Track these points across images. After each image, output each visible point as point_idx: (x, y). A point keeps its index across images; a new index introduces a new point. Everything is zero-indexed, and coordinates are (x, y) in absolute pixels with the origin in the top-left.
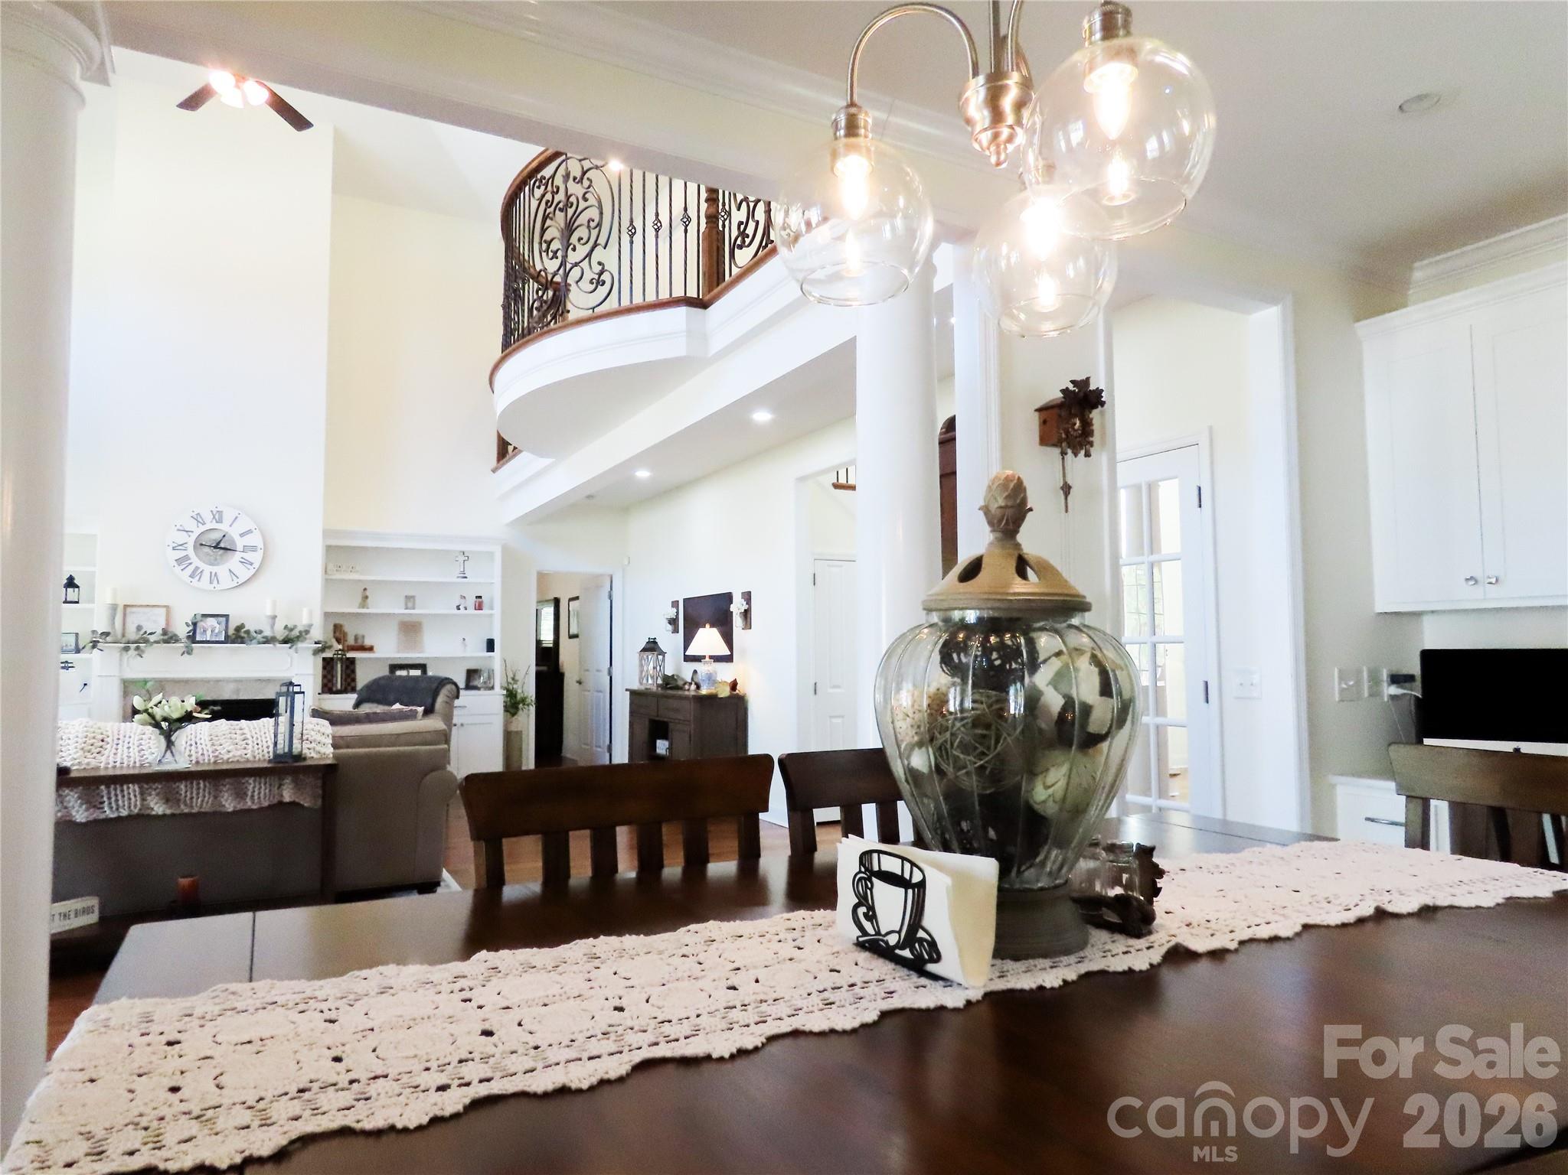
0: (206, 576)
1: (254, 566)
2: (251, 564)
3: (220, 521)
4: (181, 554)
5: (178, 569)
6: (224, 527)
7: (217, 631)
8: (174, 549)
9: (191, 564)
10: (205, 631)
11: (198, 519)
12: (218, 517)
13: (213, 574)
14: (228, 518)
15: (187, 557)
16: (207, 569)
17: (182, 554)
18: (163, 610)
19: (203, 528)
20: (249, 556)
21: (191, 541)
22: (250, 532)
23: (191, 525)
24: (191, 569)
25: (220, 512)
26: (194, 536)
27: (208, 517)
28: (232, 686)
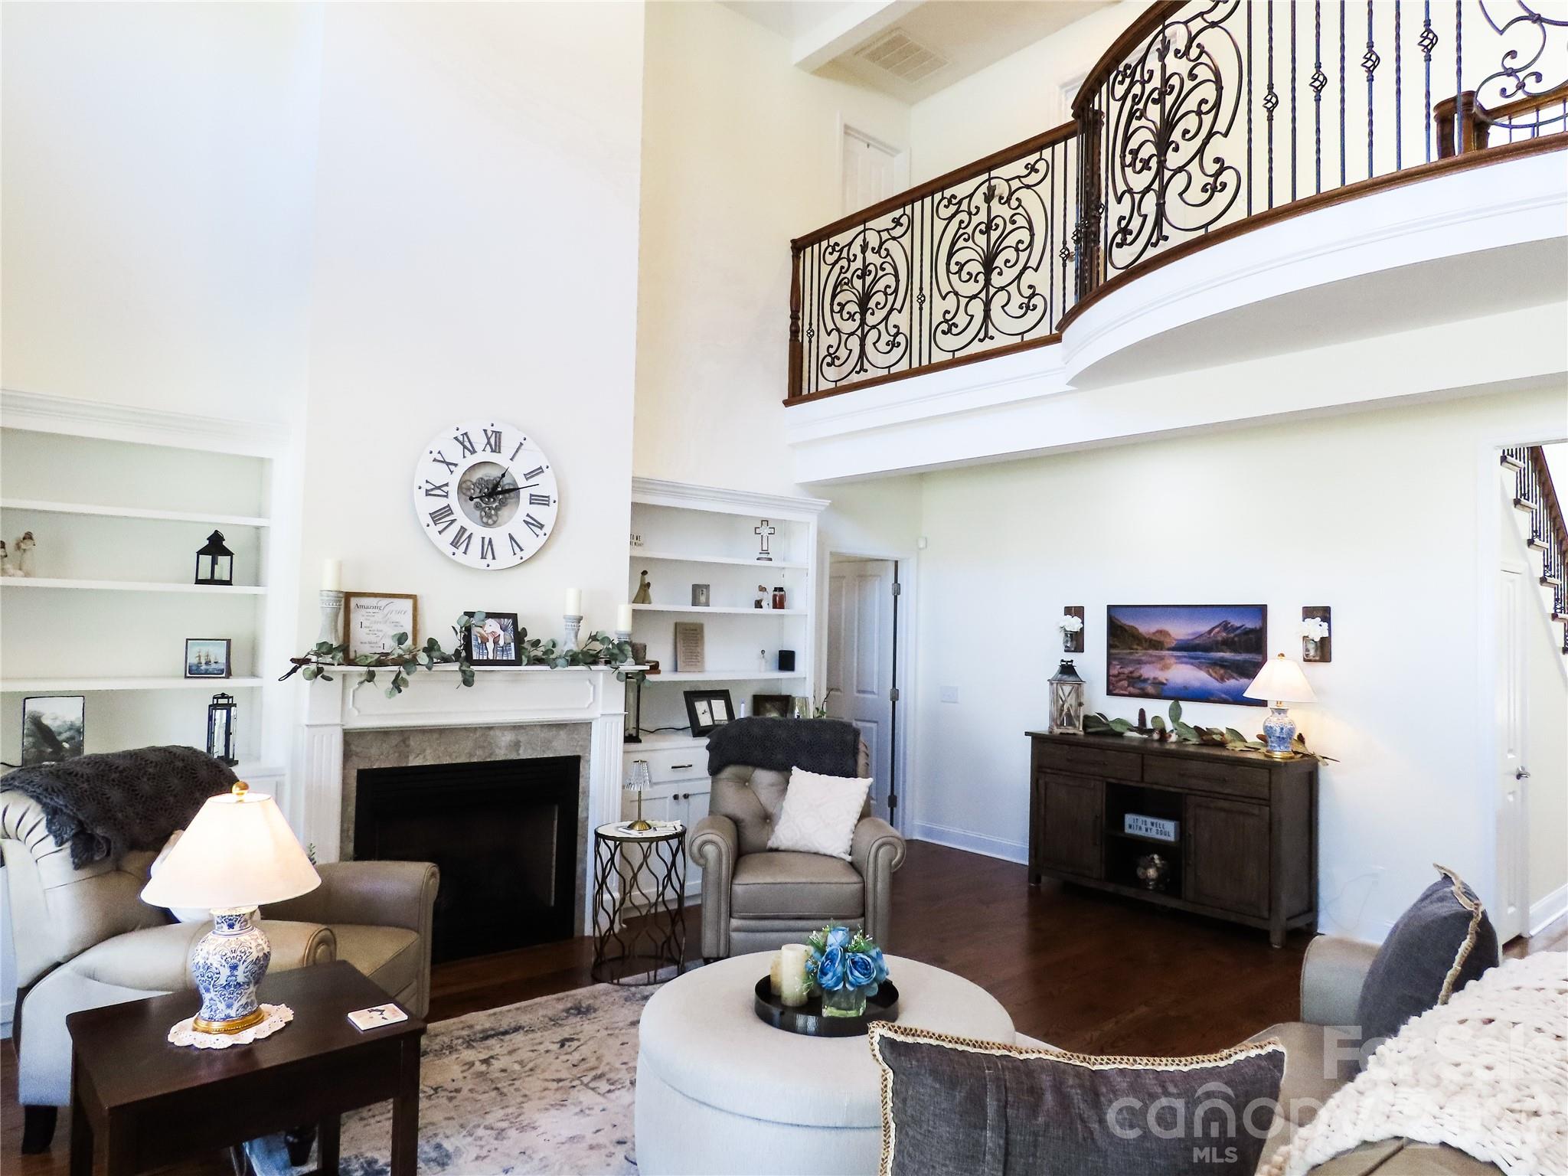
0: (476, 546)
1: (545, 530)
2: (541, 526)
3: (496, 449)
4: (439, 503)
5: (434, 529)
6: (502, 459)
7: (501, 643)
8: (428, 493)
9: (453, 521)
10: (484, 641)
11: (465, 443)
12: (495, 442)
13: (486, 542)
14: (508, 445)
15: (447, 510)
16: (478, 531)
17: (441, 503)
18: (409, 603)
19: (472, 460)
20: (539, 512)
21: (454, 481)
22: (539, 471)
23: (454, 453)
24: (454, 530)
25: (498, 434)
26: (459, 472)
27: (479, 441)
28: (508, 738)
